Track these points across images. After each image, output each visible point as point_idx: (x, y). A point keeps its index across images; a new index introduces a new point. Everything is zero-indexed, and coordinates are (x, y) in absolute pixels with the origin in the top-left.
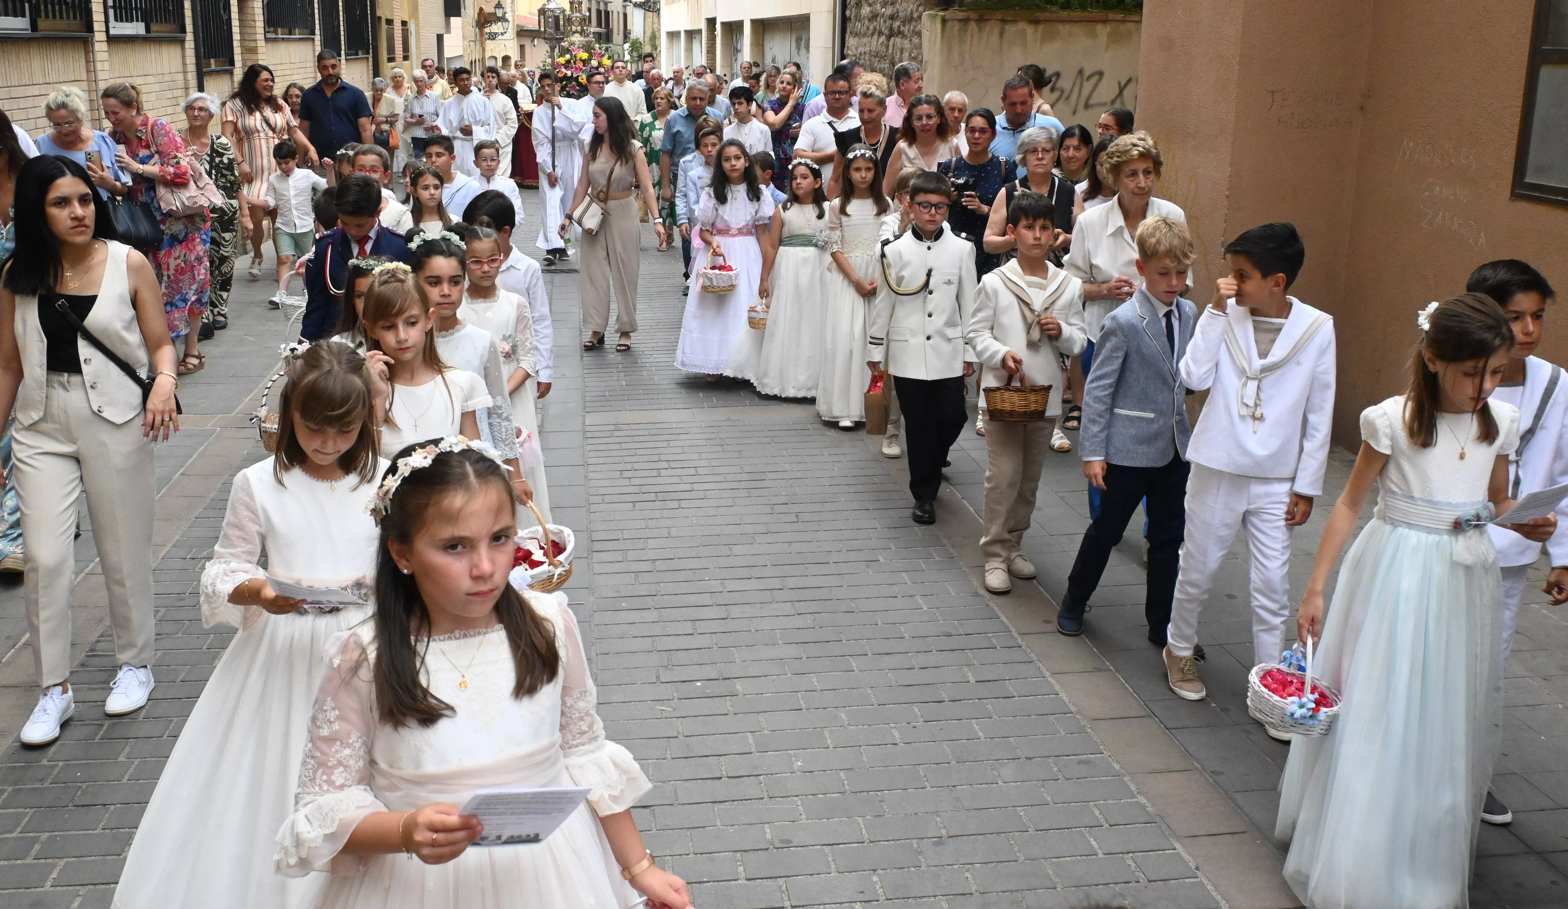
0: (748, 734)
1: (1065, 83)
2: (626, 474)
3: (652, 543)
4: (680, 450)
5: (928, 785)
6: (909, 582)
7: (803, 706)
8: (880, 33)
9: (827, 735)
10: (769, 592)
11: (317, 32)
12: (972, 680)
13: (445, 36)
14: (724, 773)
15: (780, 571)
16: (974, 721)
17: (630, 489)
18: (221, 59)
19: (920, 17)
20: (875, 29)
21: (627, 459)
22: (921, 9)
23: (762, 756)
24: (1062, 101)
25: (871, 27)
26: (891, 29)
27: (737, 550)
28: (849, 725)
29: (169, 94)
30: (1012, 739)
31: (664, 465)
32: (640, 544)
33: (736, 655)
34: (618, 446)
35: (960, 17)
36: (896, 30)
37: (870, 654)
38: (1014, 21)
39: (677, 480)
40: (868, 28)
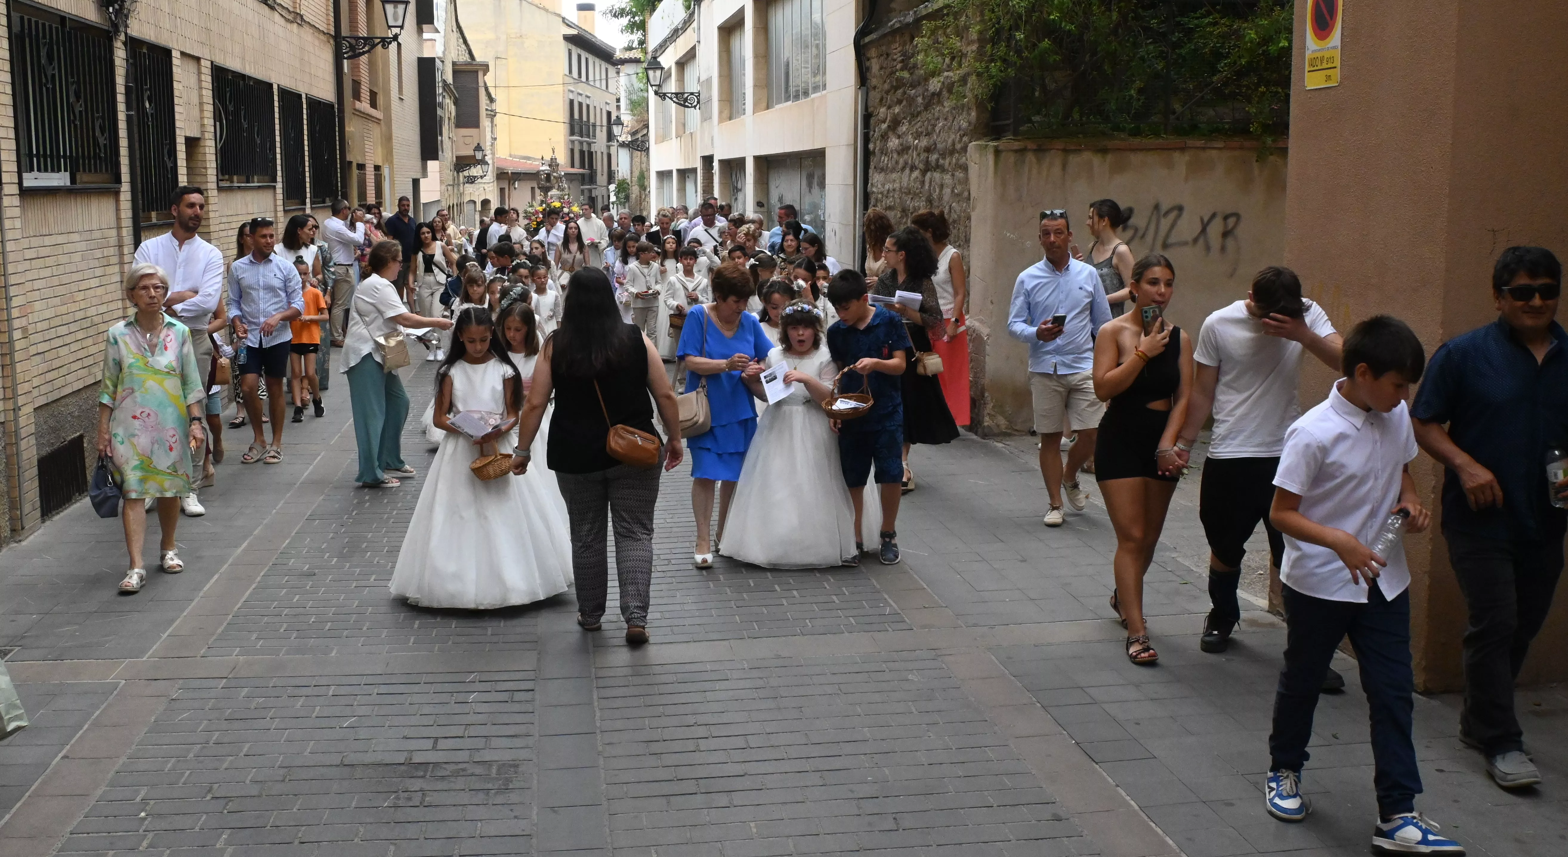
1: (1138, 220)
2: (653, 748)
8: (913, 168)
11: (279, 179)
13: (423, 182)
17: (662, 774)
18: (165, 212)
19: (965, 149)
20: (906, 163)
22: (965, 139)
24: (1138, 238)
25: (901, 161)
26: (927, 162)
29: (98, 254)
31: (703, 732)
35: (1015, 148)
36: (933, 164)
38: (1078, 151)
39: (723, 757)
40: (897, 163)
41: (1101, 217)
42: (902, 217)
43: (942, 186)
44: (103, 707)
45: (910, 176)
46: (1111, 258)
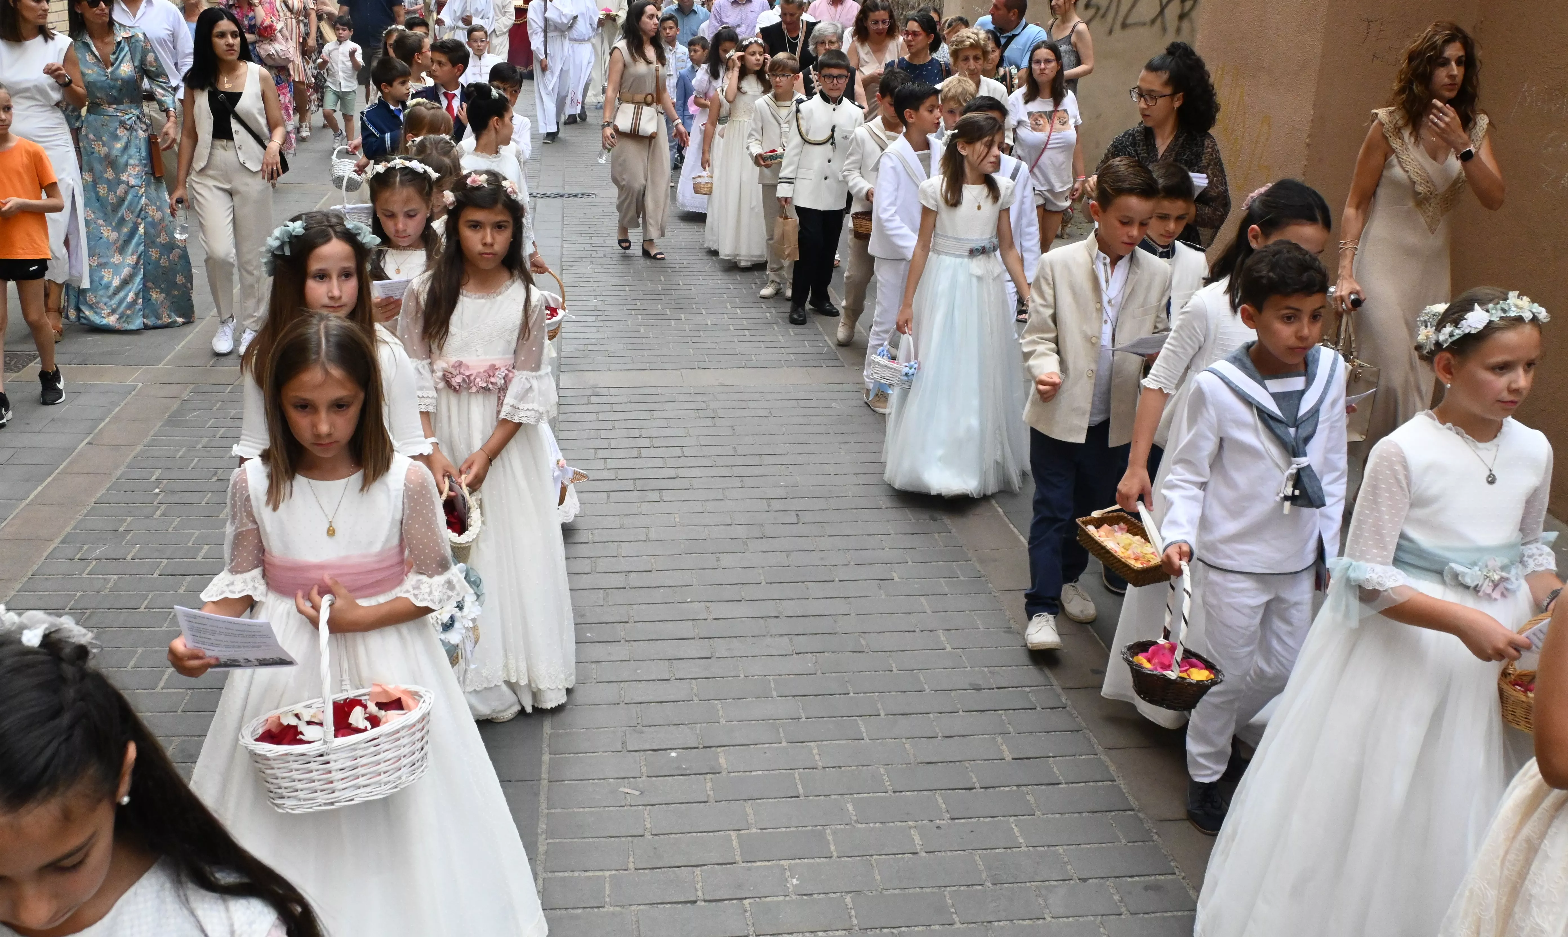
0: (732, 833)
2: (601, 454)
3: (626, 549)
4: (663, 423)
5: (957, 919)
6: (928, 611)
7: (801, 791)
9: (830, 838)
10: (761, 621)
12: (1008, 756)
14: (700, 893)
15: (776, 591)
16: (1012, 819)
17: (606, 474)
21: (603, 434)
23: (749, 869)
24: (1098, 18)
27: (727, 560)
28: (857, 822)
30: (1060, 849)
31: (646, 442)
32: (612, 549)
33: (721, 713)
34: (593, 417)
37: (882, 714)
39: (659, 463)
44: (122, 404)
46: (1070, 36)
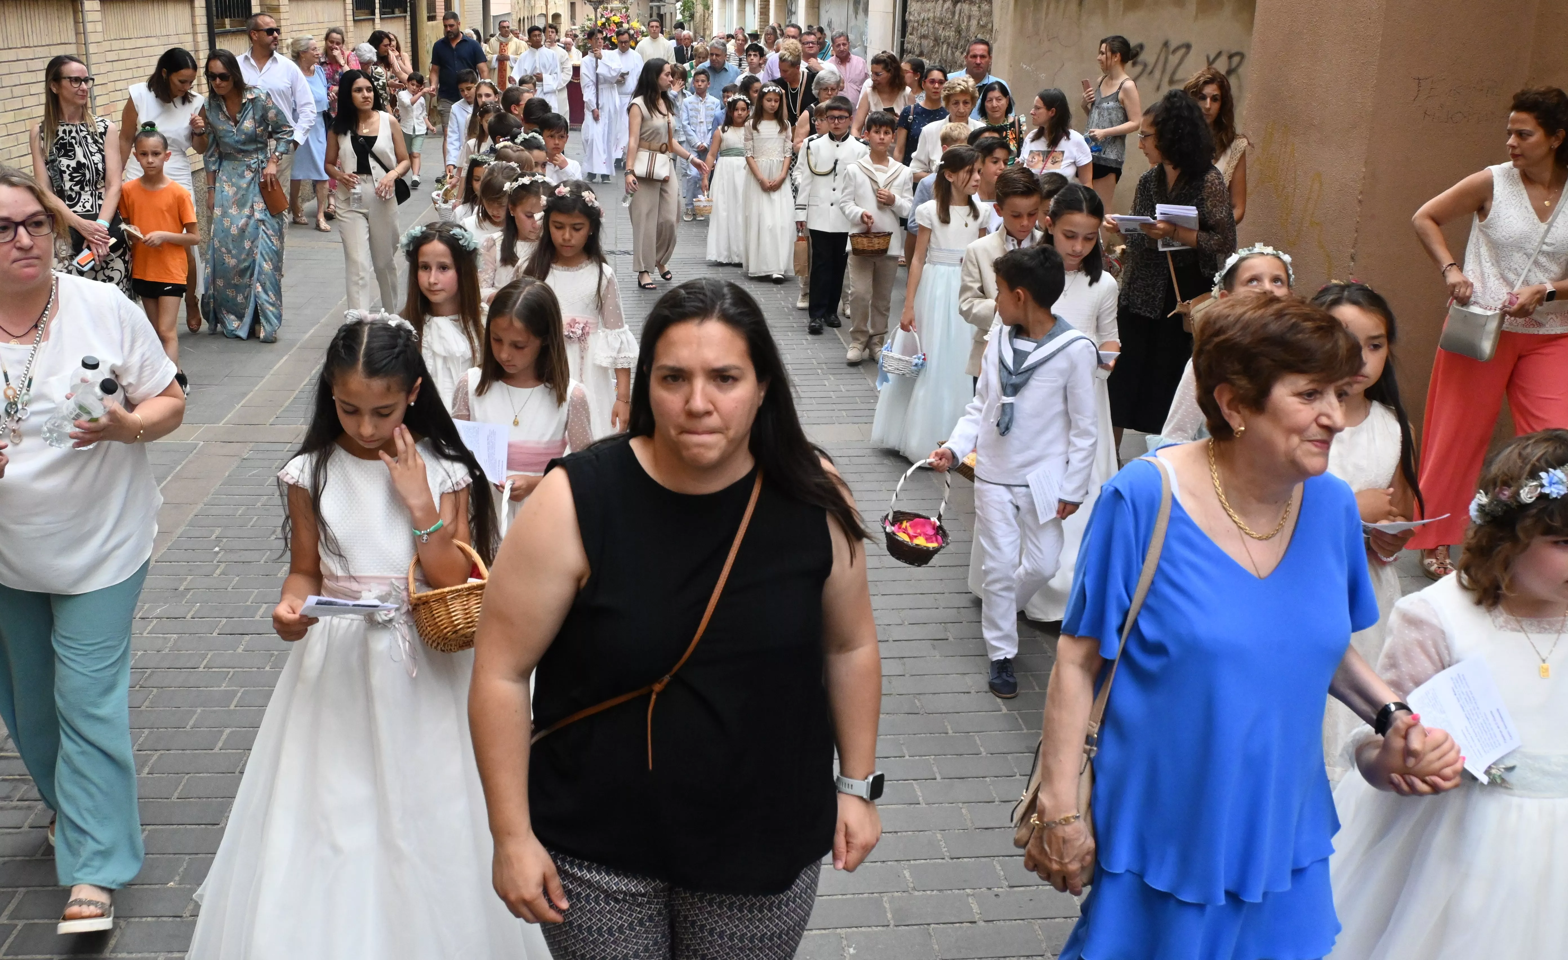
9: (887, 906)
24: (1145, 75)
28: (914, 889)
41: (1113, 53)
42: (934, 46)
43: (969, 18)
44: (184, 463)
45: (943, 6)
